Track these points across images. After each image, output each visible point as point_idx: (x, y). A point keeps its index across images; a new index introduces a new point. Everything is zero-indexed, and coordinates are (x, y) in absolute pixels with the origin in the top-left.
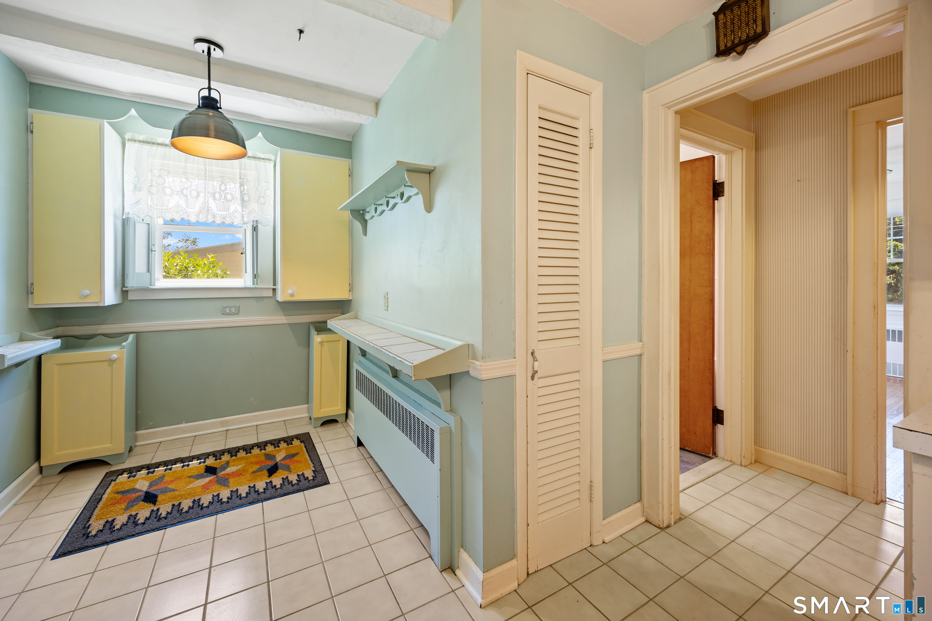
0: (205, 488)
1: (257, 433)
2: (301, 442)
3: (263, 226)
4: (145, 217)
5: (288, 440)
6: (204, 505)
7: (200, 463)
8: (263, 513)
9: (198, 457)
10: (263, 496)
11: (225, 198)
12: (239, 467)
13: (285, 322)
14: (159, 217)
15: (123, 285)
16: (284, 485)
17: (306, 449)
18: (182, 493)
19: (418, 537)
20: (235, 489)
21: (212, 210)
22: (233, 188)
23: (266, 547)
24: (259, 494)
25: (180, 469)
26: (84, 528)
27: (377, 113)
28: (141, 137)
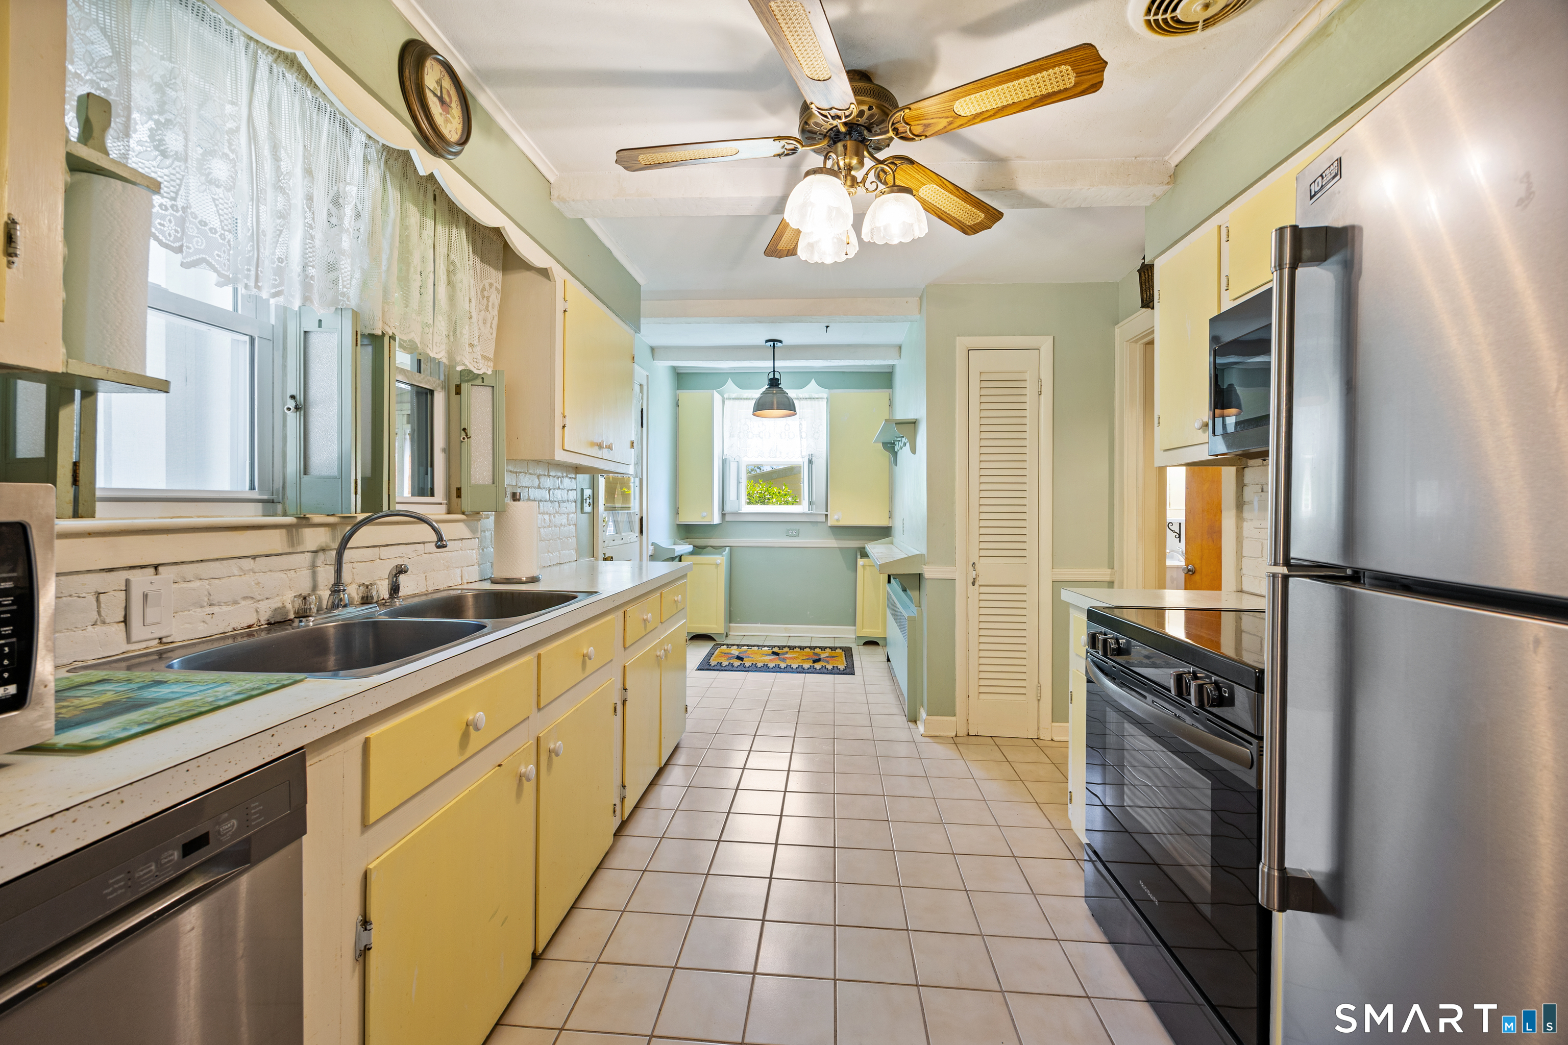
0: (771, 660)
1: (810, 641)
2: (843, 651)
3: (816, 459)
4: (736, 458)
5: (833, 649)
6: (770, 668)
7: (769, 649)
8: (805, 678)
9: (768, 646)
11: (789, 436)
12: (794, 655)
13: (836, 545)
14: (744, 457)
15: (723, 510)
16: (822, 669)
17: (845, 655)
18: (758, 660)
20: (790, 665)
22: (794, 429)
23: (803, 691)
24: (804, 670)
25: (757, 650)
26: (708, 663)
27: (900, 356)
28: (734, 396)
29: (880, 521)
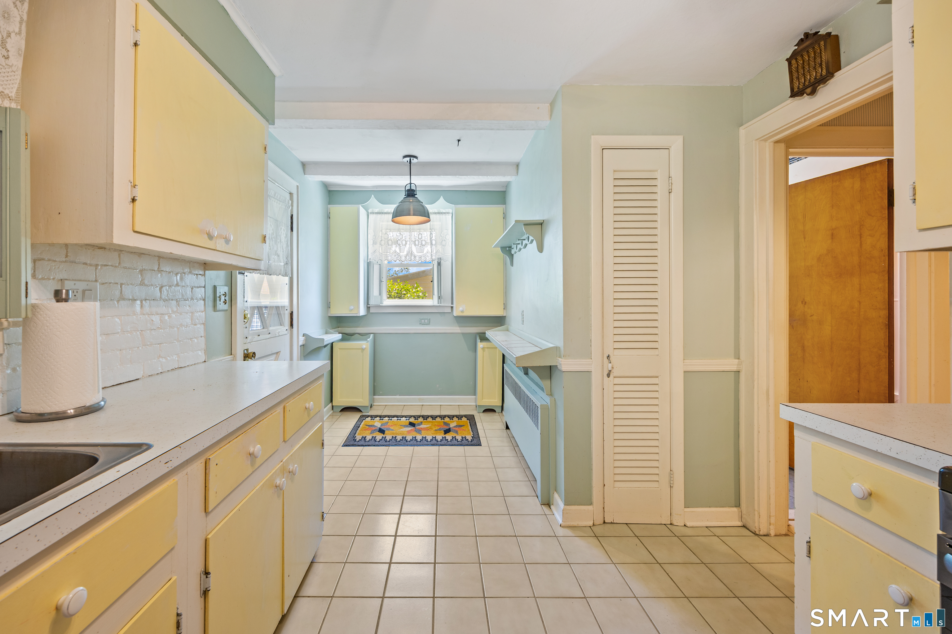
0: (409, 432)
1: (440, 410)
2: (467, 420)
3: (444, 261)
4: (378, 260)
5: (459, 417)
6: (408, 440)
7: (406, 420)
8: (439, 451)
9: (406, 417)
10: (440, 443)
11: (421, 243)
12: (428, 426)
13: (459, 331)
14: (385, 260)
15: (368, 304)
16: (453, 440)
17: (470, 424)
18: (397, 432)
19: (532, 485)
20: (425, 436)
21: (414, 253)
22: (426, 236)
23: (438, 467)
24: (437, 442)
25: (396, 420)
26: (353, 437)
27: (517, 173)
28: (376, 211)
29: (497, 312)
